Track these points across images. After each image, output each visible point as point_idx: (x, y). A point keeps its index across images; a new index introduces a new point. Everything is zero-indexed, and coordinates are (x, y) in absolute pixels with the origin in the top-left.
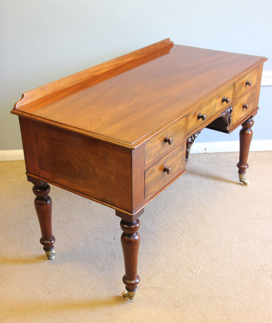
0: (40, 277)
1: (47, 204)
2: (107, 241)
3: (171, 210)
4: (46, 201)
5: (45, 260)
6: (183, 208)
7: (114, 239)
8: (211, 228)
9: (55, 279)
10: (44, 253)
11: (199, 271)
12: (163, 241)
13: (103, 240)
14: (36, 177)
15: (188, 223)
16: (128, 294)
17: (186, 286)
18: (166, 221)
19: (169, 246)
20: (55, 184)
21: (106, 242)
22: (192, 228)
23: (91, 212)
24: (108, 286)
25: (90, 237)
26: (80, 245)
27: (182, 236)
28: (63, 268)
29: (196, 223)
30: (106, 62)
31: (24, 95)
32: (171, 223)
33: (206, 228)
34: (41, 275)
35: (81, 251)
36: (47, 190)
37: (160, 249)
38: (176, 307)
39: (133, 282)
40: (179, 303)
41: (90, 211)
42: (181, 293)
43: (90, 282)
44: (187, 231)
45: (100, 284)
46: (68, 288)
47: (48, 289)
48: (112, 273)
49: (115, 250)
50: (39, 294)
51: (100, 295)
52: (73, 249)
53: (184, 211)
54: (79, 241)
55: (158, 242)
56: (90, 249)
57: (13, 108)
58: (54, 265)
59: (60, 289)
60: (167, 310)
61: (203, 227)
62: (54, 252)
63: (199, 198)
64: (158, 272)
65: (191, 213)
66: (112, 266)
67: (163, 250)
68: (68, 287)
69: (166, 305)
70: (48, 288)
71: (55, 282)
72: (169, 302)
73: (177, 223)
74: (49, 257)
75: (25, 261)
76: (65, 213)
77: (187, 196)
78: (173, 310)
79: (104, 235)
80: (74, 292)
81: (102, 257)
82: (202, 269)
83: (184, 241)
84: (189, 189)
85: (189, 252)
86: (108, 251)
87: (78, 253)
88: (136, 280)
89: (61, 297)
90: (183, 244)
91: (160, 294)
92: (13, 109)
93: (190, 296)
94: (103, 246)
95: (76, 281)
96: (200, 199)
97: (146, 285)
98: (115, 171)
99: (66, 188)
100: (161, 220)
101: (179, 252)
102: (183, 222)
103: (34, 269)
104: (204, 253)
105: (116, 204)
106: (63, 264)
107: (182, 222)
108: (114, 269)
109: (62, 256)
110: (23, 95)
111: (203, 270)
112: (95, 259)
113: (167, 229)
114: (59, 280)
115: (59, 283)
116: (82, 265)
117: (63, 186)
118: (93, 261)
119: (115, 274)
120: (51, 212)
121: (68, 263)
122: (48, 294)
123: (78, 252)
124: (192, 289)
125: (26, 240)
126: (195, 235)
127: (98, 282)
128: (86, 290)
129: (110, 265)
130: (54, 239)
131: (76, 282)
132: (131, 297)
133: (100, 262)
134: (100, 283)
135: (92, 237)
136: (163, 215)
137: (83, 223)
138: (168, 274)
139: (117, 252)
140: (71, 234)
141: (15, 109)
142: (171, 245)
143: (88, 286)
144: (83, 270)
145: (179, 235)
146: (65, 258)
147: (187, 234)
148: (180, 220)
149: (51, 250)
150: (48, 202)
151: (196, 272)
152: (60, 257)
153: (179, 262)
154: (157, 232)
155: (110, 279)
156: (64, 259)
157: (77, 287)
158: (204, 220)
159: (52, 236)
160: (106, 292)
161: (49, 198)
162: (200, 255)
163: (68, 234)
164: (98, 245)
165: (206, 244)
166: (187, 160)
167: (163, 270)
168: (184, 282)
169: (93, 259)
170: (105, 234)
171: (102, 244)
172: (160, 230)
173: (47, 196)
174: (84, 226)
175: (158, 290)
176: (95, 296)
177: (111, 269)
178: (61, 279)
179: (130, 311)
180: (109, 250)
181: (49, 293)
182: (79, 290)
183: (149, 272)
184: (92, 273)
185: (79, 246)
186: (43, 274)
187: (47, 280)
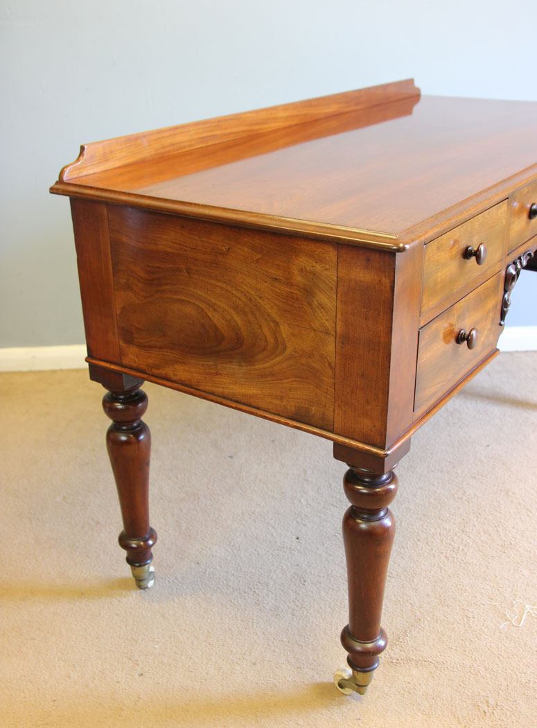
0: (118, 633)
1: (139, 441)
2: (280, 543)
3: (426, 472)
4: (137, 435)
5: (129, 590)
6: (454, 467)
7: (298, 538)
8: (532, 512)
9: (156, 639)
10: (126, 570)
11: (524, 617)
12: (418, 543)
13: (270, 542)
14: (113, 367)
15: (474, 500)
16: (353, 678)
17: (499, 658)
18: (418, 497)
19: (436, 555)
20: (165, 382)
21: (279, 547)
22: (484, 512)
23: (235, 478)
24: (294, 657)
25: (238, 534)
26: (215, 554)
27: (463, 531)
28: (176, 610)
29: (492, 501)
30: (282, 106)
31: (86, 147)
32: (432, 500)
33: (519, 513)
34: (121, 627)
35: (219, 568)
36: (140, 405)
37: (415, 563)
38: (483, 714)
39: (370, 646)
40: (487, 702)
41: (235, 475)
42: (488, 675)
43: (246, 645)
44: (475, 520)
45: (274, 651)
46: (192, 661)
47: (138, 665)
48: (301, 622)
49: (304, 566)
50: (115, 679)
51: (274, 681)
52: (198, 563)
53: (457, 473)
54: (212, 543)
55: (408, 546)
56: (241, 564)
57: (57, 179)
58: (153, 602)
59: (170, 665)
60: (460, 723)
61: (512, 511)
62: (152, 569)
63: (488, 446)
64: (420, 620)
65: (475, 478)
66: (300, 606)
67: (422, 566)
68: (190, 658)
69: (454, 708)
70: (140, 663)
71: (157, 647)
72: (461, 700)
73: (446, 500)
74: (140, 583)
75: (81, 593)
76: (176, 480)
77: (459, 442)
78: (476, 721)
79: (272, 531)
80: (207, 674)
81: (272, 583)
82: (532, 612)
83: (471, 543)
84: (460, 427)
85: (488, 571)
86: (286, 569)
87: (213, 573)
88: (379, 639)
89: (174, 686)
90: (471, 551)
91: (433, 677)
92: (57, 183)
93: (514, 684)
94: (273, 555)
95: (210, 644)
96: (490, 447)
97: (392, 655)
98: (338, 326)
99: (192, 390)
100: (407, 494)
101: (464, 569)
102: (461, 498)
103: (102, 613)
104: (526, 572)
105: (336, 425)
106: (176, 601)
107: (459, 498)
108: (305, 613)
109: (171, 581)
110: (82, 148)
111: (533, 615)
112: (256, 587)
113: (424, 515)
114: (167, 641)
115: (166, 649)
116: (224, 603)
117: (186, 385)
118: (251, 593)
119: (308, 625)
120: (148, 464)
121: (189, 598)
122: (141, 678)
123: (212, 569)
124: (514, 665)
125: (82, 542)
126: (495, 529)
127: (268, 647)
128: (238, 668)
129: (294, 601)
130: (153, 535)
131: (209, 646)
132: (360, 687)
133: (267, 595)
134: (273, 648)
135: (242, 534)
136: (410, 483)
137: (220, 502)
138: (446, 626)
139: (309, 570)
140: (191, 528)
141: (60, 181)
142: (442, 553)
143: (243, 658)
144: (226, 614)
145: (457, 529)
146: (180, 585)
147: (475, 526)
148: (453, 495)
149: (146, 564)
150: (142, 437)
151: (517, 619)
152: (167, 583)
153: (467, 594)
154: (401, 522)
155: (298, 639)
156: (177, 589)
157: (213, 659)
158: (510, 494)
159: (149, 529)
160: (291, 673)
161: (143, 428)
162: (517, 577)
163: (183, 528)
164: (259, 554)
165: (527, 551)
166: (502, 323)
167: (431, 614)
168: (490, 646)
169: (249, 588)
170: (273, 527)
171: (268, 551)
172: (408, 517)
173: (138, 421)
174: (223, 509)
175: (427, 668)
176: (262, 683)
177: (297, 614)
178: (171, 637)
179: (359, 725)
180: (286, 565)
181: (142, 675)
182: (220, 669)
183: (394, 620)
184: (250, 624)
185: (213, 557)
186: (126, 627)
187: (137, 641)
